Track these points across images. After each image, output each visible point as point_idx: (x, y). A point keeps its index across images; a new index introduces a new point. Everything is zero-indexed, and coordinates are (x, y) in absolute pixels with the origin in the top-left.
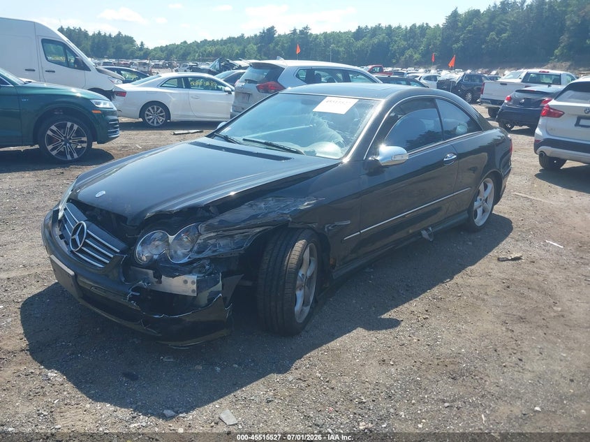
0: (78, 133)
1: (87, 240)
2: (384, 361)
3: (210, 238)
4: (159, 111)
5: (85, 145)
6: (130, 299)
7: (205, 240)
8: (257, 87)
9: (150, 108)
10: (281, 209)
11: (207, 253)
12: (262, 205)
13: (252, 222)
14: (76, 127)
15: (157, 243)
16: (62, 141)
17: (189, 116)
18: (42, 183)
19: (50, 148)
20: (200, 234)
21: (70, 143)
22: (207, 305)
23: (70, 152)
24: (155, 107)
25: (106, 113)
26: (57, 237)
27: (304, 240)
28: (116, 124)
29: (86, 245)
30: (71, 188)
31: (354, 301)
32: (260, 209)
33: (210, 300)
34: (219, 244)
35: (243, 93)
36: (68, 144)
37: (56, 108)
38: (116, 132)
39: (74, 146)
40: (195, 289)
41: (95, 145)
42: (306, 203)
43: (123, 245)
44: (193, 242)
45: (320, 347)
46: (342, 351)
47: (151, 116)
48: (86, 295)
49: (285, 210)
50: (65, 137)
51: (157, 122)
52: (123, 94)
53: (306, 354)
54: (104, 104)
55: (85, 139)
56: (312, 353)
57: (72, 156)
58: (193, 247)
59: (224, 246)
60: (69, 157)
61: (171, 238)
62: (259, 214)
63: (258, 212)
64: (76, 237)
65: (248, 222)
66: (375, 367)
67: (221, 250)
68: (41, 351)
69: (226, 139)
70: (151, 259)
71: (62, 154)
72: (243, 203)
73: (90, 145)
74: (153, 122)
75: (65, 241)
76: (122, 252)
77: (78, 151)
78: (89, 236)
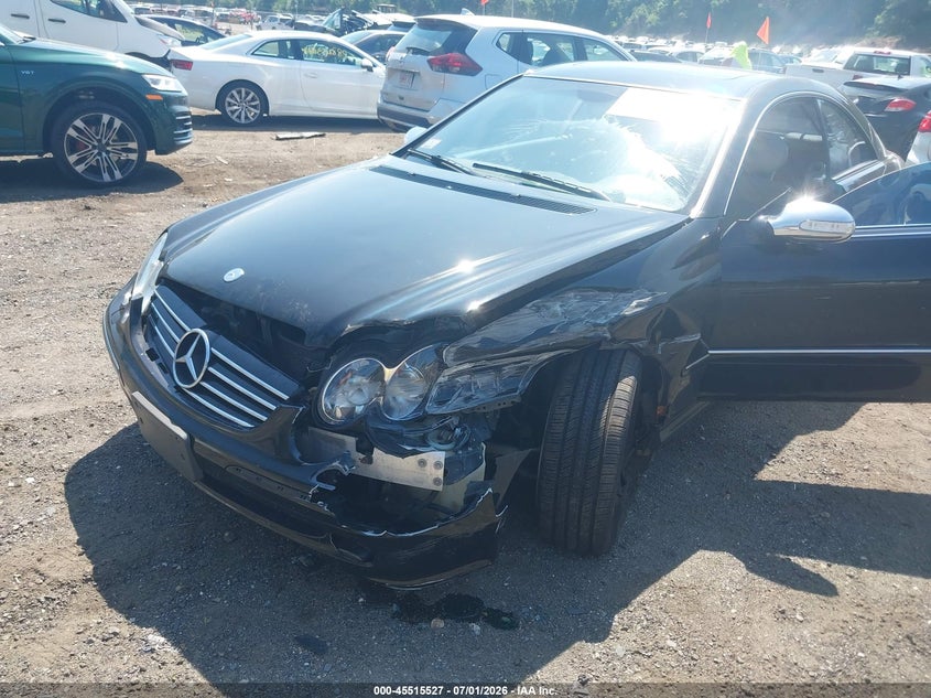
0: (123, 135)
1: (211, 369)
2: (783, 612)
3: (461, 373)
4: (249, 97)
5: (134, 156)
6: (315, 498)
7: (453, 376)
8: (429, 61)
9: (234, 92)
10: (592, 315)
11: (455, 404)
12: (557, 308)
13: (541, 342)
14: (118, 123)
15: (357, 380)
16: (94, 147)
17: (295, 107)
18: (66, 224)
19: (72, 159)
20: (442, 366)
21: (108, 152)
22: (463, 510)
23: (109, 167)
24: (243, 90)
25: (169, 100)
26: (143, 355)
27: (632, 377)
28: (186, 120)
29: (209, 377)
30: (157, 254)
31: (688, 481)
32: (555, 315)
33: (470, 499)
34: (475, 383)
35: (403, 71)
36: (104, 154)
37: (83, 89)
38: (186, 134)
39: (114, 158)
40: (441, 477)
41: (151, 156)
42: (634, 303)
43: (294, 386)
44: (430, 379)
45: (656, 581)
46: (701, 591)
47: (238, 107)
48: (212, 475)
49: (598, 317)
50: (99, 141)
51: (246, 117)
52: (186, 65)
53: (635, 598)
54: (167, 83)
55: (133, 145)
56: (646, 595)
57: (112, 174)
58: (430, 390)
59: (485, 389)
60: (107, 178)
61: (389, 373)
62: (554, 326)
63: (552, 322)
64: (188, 359)
65: (533, 342)
66: (772, 627)
67: (481, 396)
68: (125, 582)
69: (437, 162)
70: (350, 413)
71: (95, 170)
72: (522, 305)
73: (142, 156)
74: (239, 117)
75: (160, 365)
76: (294, 400)
77: (123, 165)
78: (214, 360)
